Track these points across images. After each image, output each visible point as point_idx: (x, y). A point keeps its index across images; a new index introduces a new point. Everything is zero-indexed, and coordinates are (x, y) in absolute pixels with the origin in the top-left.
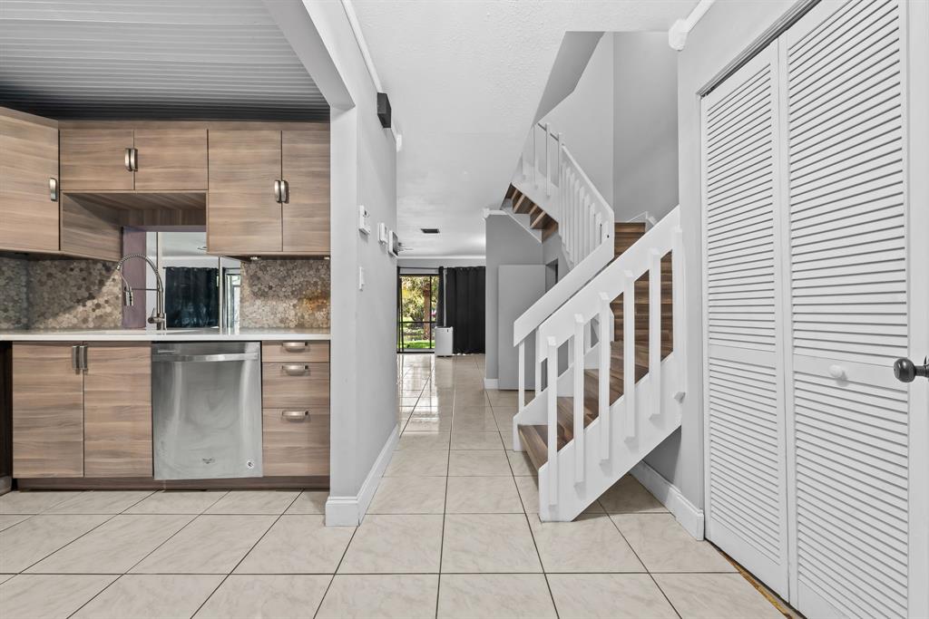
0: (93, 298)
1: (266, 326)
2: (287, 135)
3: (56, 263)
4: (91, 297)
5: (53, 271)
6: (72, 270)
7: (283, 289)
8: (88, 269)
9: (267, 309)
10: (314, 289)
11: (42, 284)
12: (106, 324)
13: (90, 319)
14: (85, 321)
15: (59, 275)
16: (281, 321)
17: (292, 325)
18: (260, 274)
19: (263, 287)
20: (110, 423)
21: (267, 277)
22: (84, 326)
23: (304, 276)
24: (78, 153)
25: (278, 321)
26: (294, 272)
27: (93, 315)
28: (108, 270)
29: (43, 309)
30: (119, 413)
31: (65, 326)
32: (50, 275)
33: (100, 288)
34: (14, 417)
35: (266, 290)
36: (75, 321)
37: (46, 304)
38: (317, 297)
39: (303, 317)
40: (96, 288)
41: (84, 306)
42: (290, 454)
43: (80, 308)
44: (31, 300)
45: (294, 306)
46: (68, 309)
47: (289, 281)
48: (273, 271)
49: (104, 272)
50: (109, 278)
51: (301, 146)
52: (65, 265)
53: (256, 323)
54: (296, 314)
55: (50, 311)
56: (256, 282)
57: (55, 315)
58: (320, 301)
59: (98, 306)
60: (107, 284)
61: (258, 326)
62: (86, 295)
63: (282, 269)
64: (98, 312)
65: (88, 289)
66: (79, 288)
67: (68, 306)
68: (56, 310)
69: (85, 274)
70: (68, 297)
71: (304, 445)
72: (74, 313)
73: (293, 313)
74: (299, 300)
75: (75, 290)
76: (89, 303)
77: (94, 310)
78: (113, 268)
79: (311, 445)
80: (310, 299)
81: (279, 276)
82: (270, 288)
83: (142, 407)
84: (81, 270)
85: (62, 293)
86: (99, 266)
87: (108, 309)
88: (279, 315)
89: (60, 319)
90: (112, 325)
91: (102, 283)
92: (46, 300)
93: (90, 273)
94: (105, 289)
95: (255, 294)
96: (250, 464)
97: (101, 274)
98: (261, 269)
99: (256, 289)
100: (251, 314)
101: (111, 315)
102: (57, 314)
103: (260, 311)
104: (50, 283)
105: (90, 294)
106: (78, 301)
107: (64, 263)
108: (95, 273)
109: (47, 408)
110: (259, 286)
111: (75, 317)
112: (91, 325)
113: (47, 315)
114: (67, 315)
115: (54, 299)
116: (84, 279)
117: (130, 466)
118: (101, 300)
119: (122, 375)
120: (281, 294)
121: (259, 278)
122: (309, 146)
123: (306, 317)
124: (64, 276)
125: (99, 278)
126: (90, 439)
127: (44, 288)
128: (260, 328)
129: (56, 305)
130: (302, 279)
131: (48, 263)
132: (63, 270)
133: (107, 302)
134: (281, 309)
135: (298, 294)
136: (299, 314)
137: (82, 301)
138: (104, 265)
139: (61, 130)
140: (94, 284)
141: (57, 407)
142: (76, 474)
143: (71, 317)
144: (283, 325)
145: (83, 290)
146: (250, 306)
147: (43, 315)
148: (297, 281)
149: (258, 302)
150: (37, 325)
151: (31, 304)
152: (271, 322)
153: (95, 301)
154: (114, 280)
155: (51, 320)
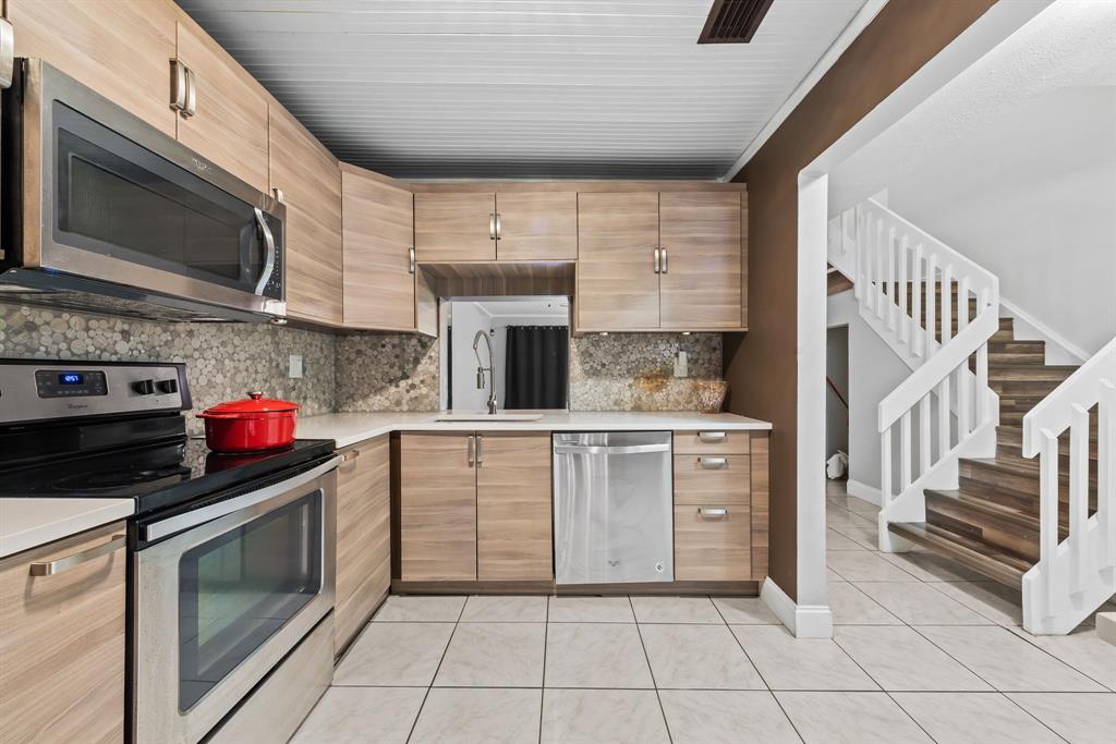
0: (408, 377)
1: (599, 409)
2: (665, 197)
3: (366, 338)
4: (405, 376)
5: (363, 347)
6: (383, 346)
7: (618, 367)
8: (401, 345)
9: (600, 389)
10: (652, 367)
11: (351, 362)
12: (422, 407)
13: (404, 401)
14: (398, 403)
15: (369, 352)
16: (615, 403)
17: (628, 407)
18: (592, 350)
19: (595, 365)
20: (507, 522)
21: (600, 354)
22: (397, 409)
23: (641, 352)
24: (434, 219)
25: (611, 403)
26: (630, 347)
27: (407, 397)
28: (424, 346)
29: (352, 390)
30: (516, 510)
31: (377, 409)
32: (359, 352)
33: (415, 367)
34: (403, 514)
35: (599, 368)
36: (387, 403)
37: (355, 384)
38: (657, 376)
39: (640, 398)
40: (411, 366)
41: (397, 386)
42: (706, 556)
43: (393, 389)
44: (339, 379)
45: (630, 386)
46: (379, 390)
47: (625, 359)
48: (607, 346)
49: (419, 349)
50: (424, 355)
51: (681, 209)
52: (376, 341)
53: (588, 405)
54: (632, 396)
55: (360, 392)
56: (588, 359)
57: (365, 397)
58: (660, 380)
59: (413, 386)
60: (423, 362)
61: (589, 408)
62: (399, 374)
63: (616, 344)
64: (413, 393)
65: (401, 368)
66: (392, 367)
67: (379, 386)
68: (366, 391)
69: (398, 351)
70: (379, 376)
71: (722, 546)
72: (386, 394)
73: (628, 394)
74: (636, 378)
75: (387, 368)
76: (403, 384)
77: (408, 391)
78: (429, 344)
79: (729, 547)
80: (648, 378)
81: (613, 352)
82: (603, 365)
83: (541, 503)
84: (394, 346)
85: (373, 373)
86: (414, 341)
87: (424, 390)
88: (612, 397)
89: (370, 401)
90: (429, 408)
91: (417, 361)
92: (355, 379)
93: (404, 350)
94: (420, 368)
95: (586, 372)
96: (659, 567)
97: (415, 350)
98: (593, 345)
99: (587, 367)
100: (583, 395)
101: (427, 396)
102: (368, 396)
103: (593, 391)
104: (359, 361)
105: (404, 373)
106: (391, 381)
107: (375, 339)
108: (409, 350)
109: (437, 505)
110: (591, 363)
111: (387, 398)
112: (405, 408)
113: (355, 397)
114: (378, 397)
115: (363, 378)
116: (397, 357)
117: (528, 569)
118: (416, 380)
119: (519, 468)
120: (616, 373)
121: (591, 355)
122: (690, 209)
123: (644, 398)
124: (375, 353)
125: (413, 355)
126: (484, 539)
127: (353, 367)
128: (592, 411)
129: (366, 385)
130: (639, 356)
131: (357, 338)
132: (375, 346)
133: (422, 382)
134: (615, 390)
135: (633, 372)
136: (635, 395)
137: (394, 381)
138: (420, 341)
139: (416, 195)
140: (408, 362)
141: (450, 503)
142: (469, 577)
143: (383, 398)
144: (617, 408)
145: (396, 368)
146: (582, 385)
147: (351, 396)
148: (633, 358)
149: (590, 382)
150: (344, 409)
151: (339, 385)
152: (604, 404)
153: (410, 381)
154: (430, 357)
155: (360, 402)
